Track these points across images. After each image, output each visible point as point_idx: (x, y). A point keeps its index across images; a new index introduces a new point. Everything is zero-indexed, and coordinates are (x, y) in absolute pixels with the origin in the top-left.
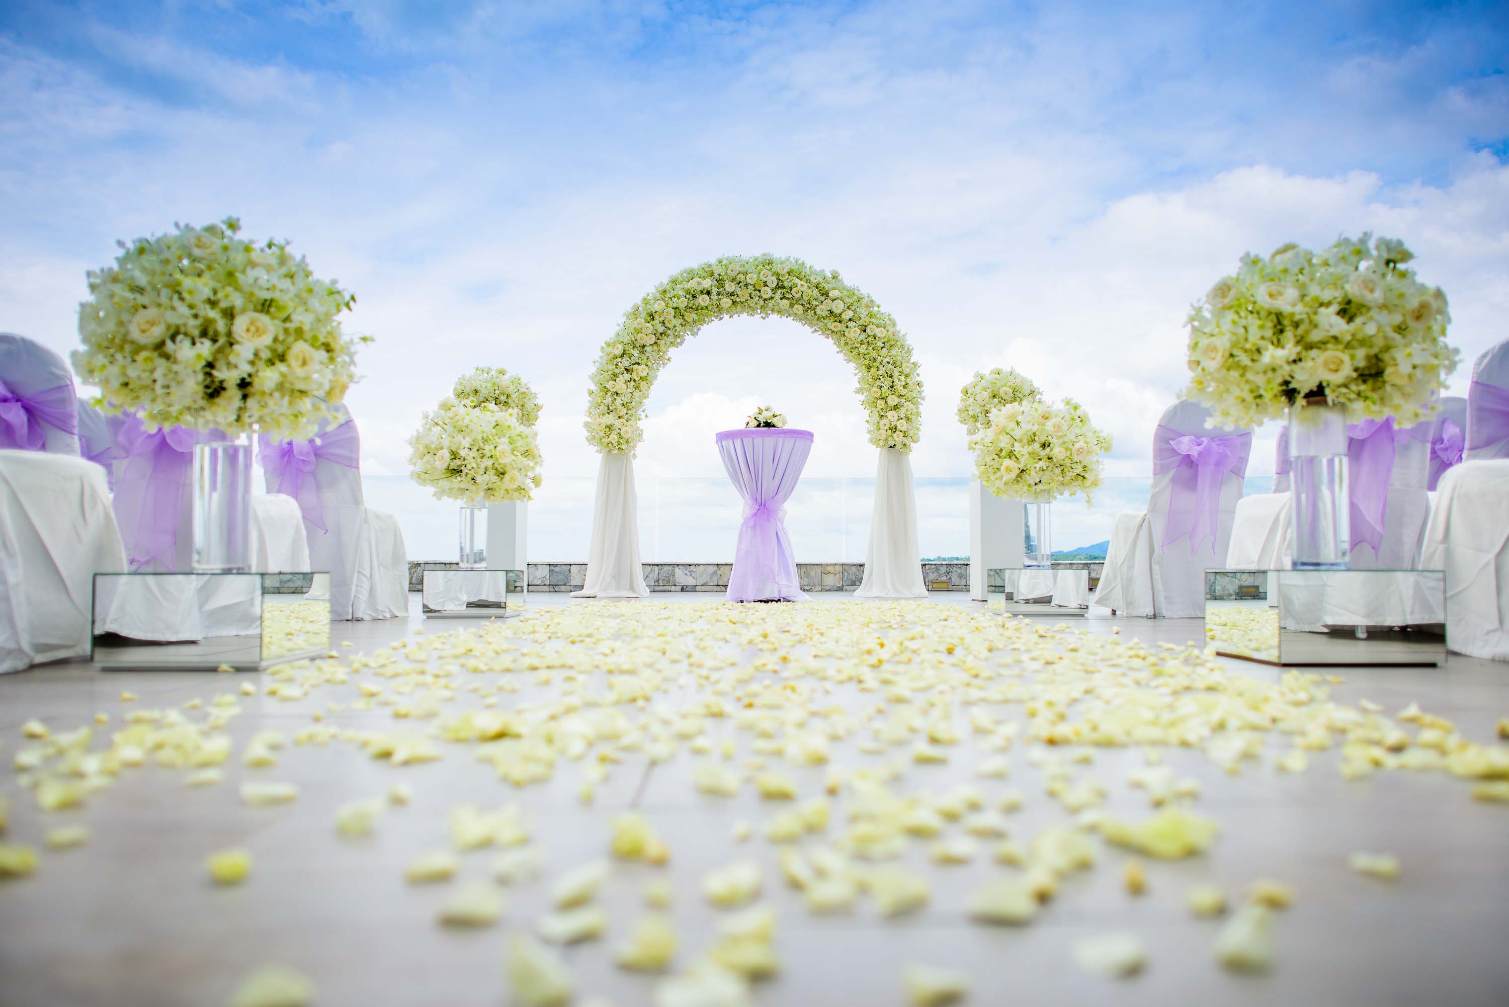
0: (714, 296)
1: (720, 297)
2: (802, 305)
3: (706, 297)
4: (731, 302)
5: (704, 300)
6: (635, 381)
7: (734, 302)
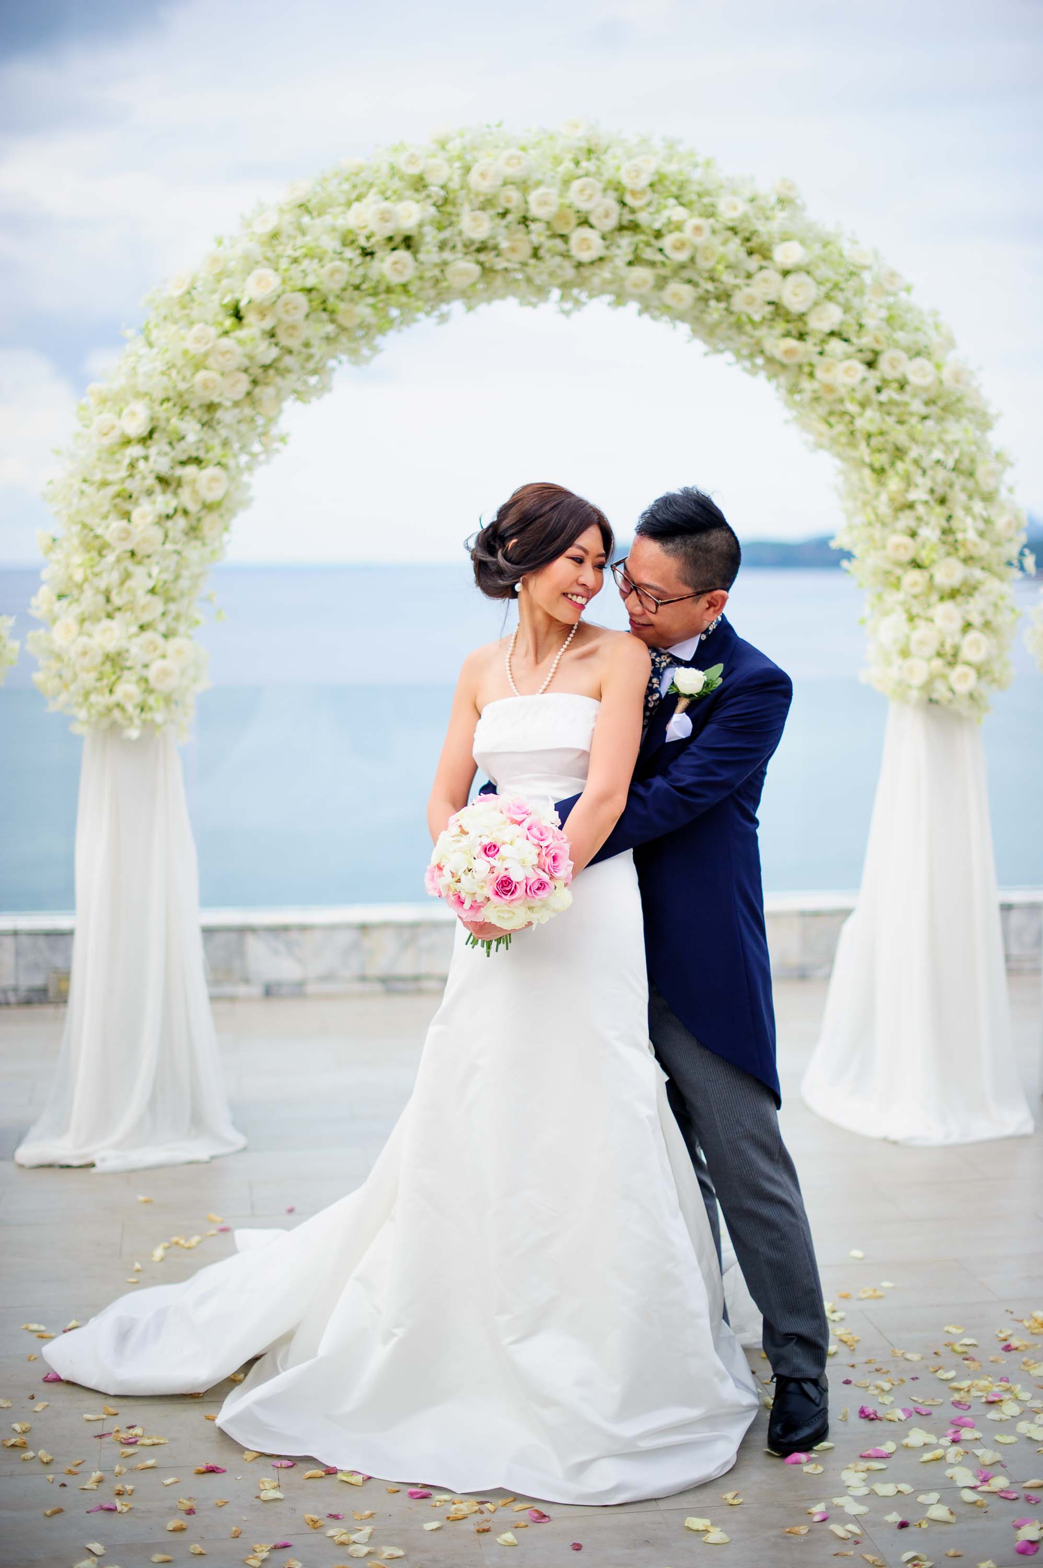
0: (429, 254)
1: (447, 255)
2: (690, 281)
3: (403, 254)
4: (476, 269)
5: (399, 266)
6: (186, 512)
7: (487, 271)
